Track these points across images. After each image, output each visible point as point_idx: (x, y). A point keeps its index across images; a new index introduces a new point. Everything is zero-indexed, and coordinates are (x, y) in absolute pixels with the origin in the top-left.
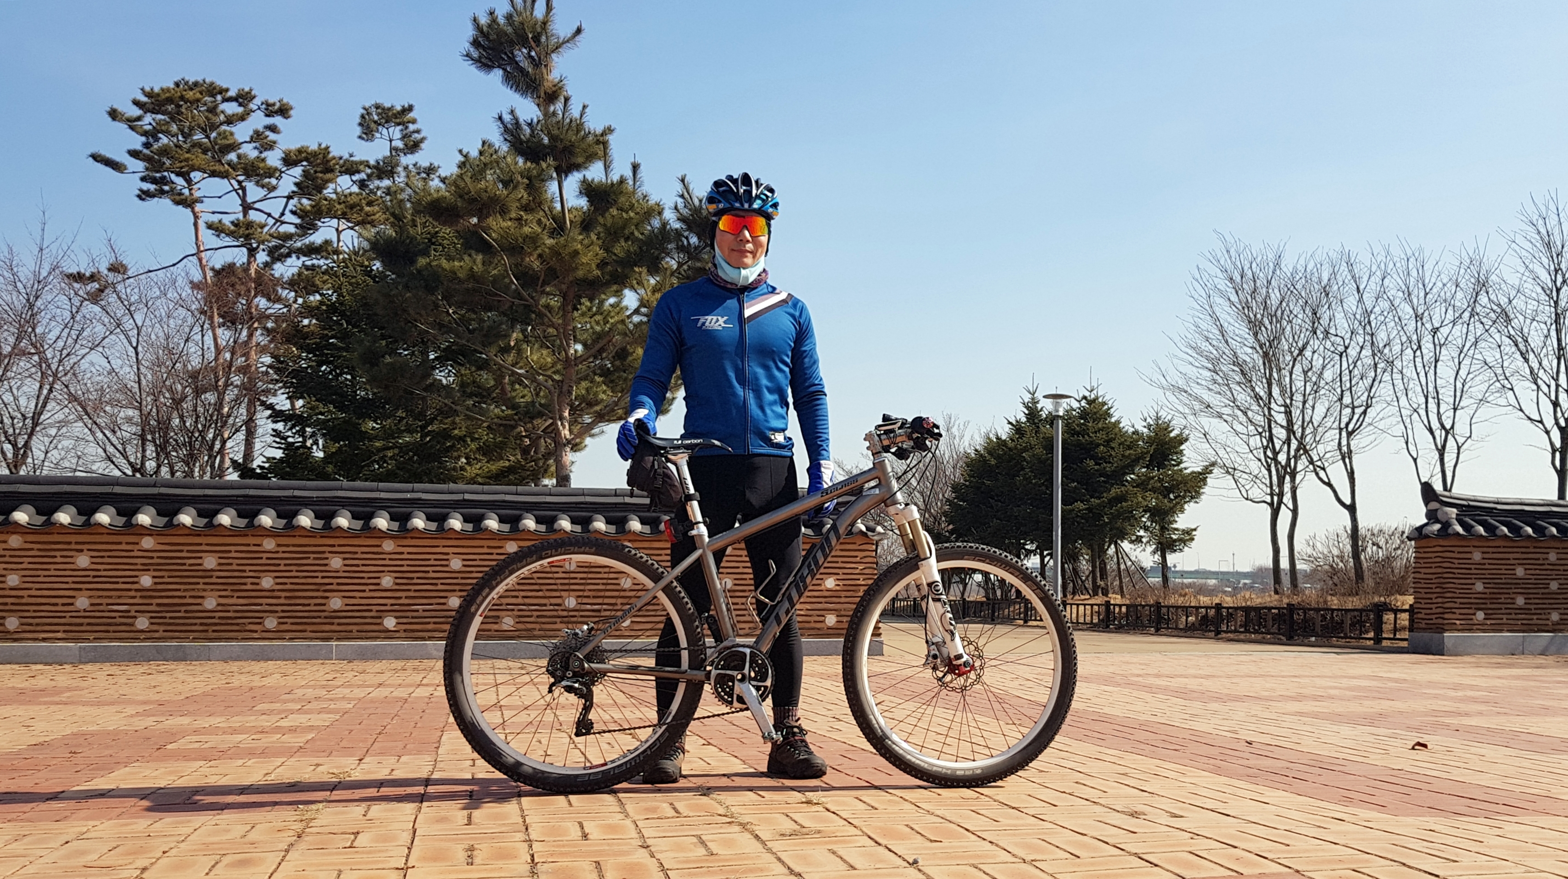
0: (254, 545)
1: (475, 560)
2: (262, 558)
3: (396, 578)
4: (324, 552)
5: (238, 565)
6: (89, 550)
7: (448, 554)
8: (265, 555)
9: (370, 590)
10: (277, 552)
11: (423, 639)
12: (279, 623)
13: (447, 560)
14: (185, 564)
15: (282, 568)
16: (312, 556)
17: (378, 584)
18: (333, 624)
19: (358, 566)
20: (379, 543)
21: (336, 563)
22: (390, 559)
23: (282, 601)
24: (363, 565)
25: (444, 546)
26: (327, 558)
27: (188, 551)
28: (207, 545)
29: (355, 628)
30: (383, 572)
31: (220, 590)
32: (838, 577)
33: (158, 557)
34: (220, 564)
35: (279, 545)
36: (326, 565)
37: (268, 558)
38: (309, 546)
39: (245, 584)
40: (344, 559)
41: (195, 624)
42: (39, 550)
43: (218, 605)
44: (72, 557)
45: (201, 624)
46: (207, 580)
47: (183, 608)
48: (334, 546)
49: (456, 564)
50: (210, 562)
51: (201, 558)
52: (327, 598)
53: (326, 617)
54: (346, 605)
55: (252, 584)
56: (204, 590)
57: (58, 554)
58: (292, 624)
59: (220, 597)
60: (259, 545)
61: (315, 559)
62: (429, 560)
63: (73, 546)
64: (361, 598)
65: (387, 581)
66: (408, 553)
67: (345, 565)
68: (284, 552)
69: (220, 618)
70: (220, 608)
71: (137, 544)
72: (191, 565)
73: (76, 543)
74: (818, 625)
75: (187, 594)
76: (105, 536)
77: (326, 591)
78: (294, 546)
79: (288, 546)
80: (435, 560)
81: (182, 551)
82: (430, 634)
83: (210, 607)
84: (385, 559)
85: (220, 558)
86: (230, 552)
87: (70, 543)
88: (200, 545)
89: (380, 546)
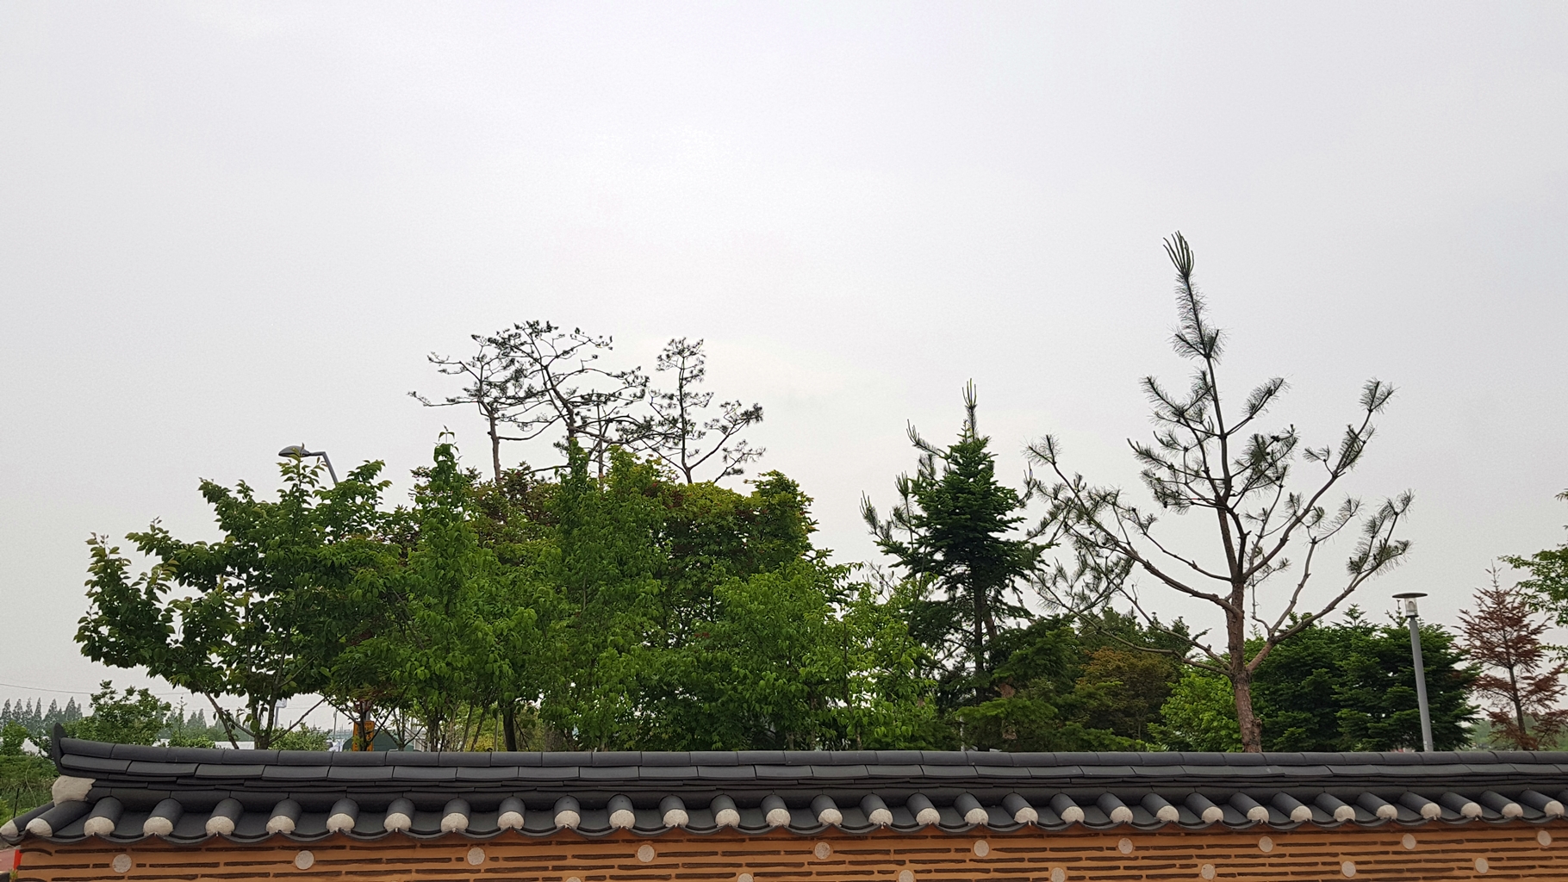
0: (1108, 849)
1: (1371, 862)
2: (1118, 868)
4: (1190, 857)
6: (911, 861)
7: (1336, 855)
8: (1122, 864)
10: (1136, 858)
13: (1338, 863)
16: (1178, 862)
20: (1254, 842)
21: (1207, 871)
22: (1271, 865)
25: (1332, 844)
26: (1196, 866)
27: (1030, 860)
28: (1052, 850)
33: (996, 870)
35: (1138, 848)
37: (1126, 868)
40: (1217, 866)
42: (851, 863)
44: (892, 872)
48: (1201, 847)
49: (1349, 869)
51: (1046, 869)
57: (875, 868)
60: (1114, 849)
61: (1182, 866)
62: (1316, 864)
63: (892, 857)
66: (1291, 855)
67: (1219, 875)
68: (1143, 858)
71: (969, 850)
73: (896, 852)
76: (929, 840)
78: (1155, 848)
79: (1147, 848)
80: (1324, 864)
84: (1264, 865)
85: (1069, 868)
86: (1080, 859)
87: (887, 852)
88: (1044, 850)
89: (1256, 846)
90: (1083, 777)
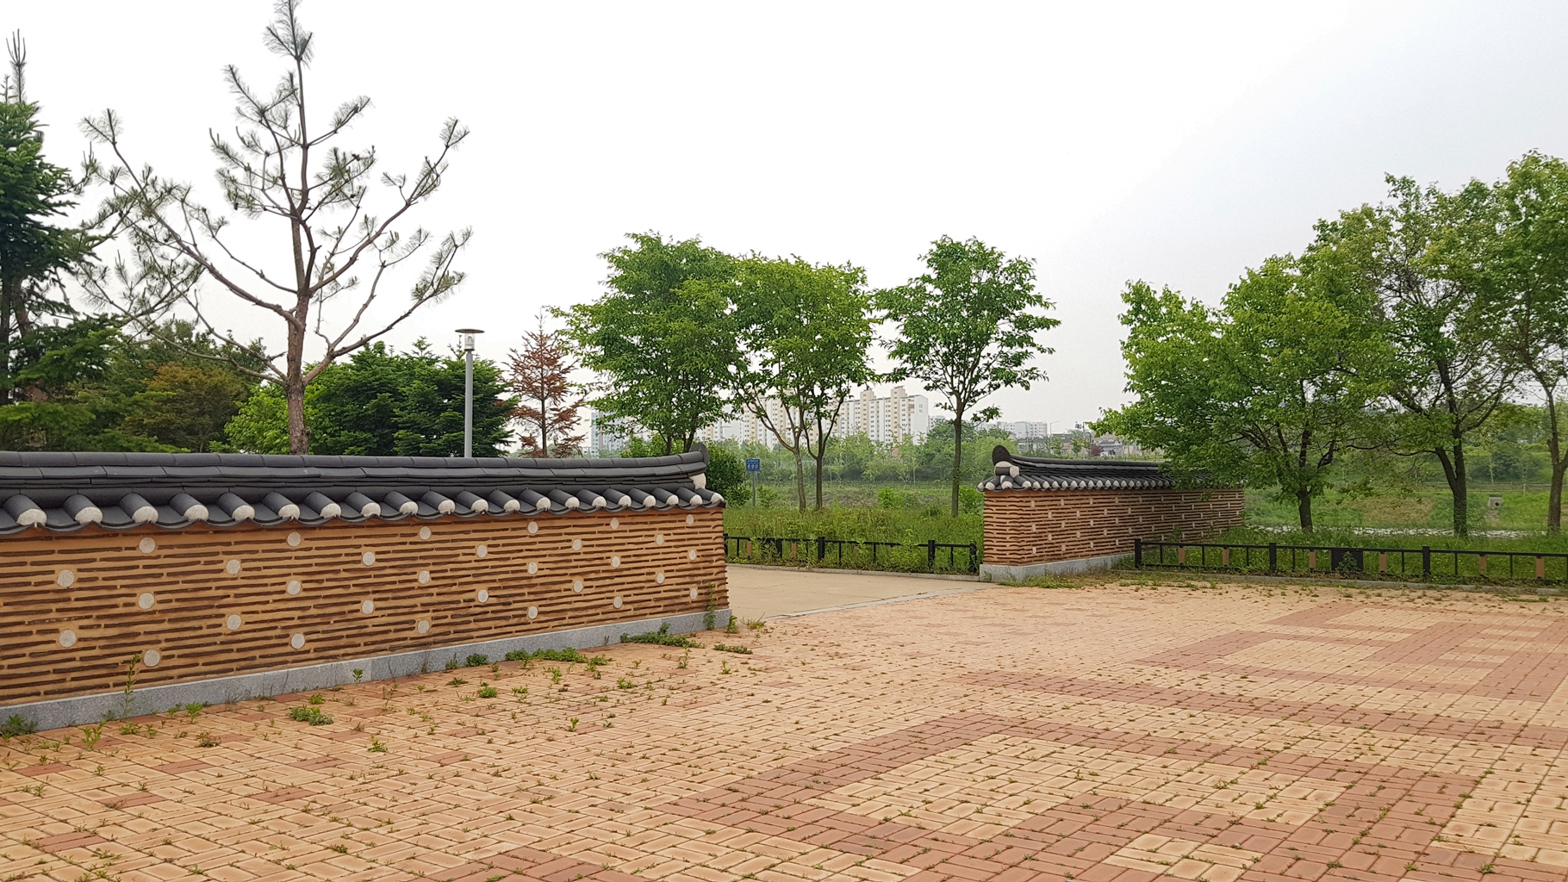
0: (127, 549)
1: (389, 552)
2: (138, 567)
3: (304, 582)
4: (217, 553)
5: (105, 579)
7: (360, 546)
8: (141, 563)
9: (275, 601)
10: (158, 557)
11: (334, 657)
12: (165, 658)
13: (360, 554)
14: (29, 584)
15: (165, 579)
16: (203, 559)
17: (283, 592)
18: (231, 651)
19: (259, 569)
20: (283, 538)
21: (233, 566)
22: (296, 558)
23: (166, 626)
24: (265, 568)
25: (356, 537)
26: (222, 562)
27: (33, 564)
28: (61, 552)
29: (257, 653)
30: (289, 575)
31: (81, 618)
32: (698, 548)
34: (80, 580)
35: (161, 547)
36: (221, 571)
37: (145, 567)
38: (199, 545)
39: (116, 606)
40: (243, 561)
41: (48, 672)
43: (80, 640)
45: (55, 671)
46: (61, 605)
47: (27, 651)
48: (229, 544)
49: (369, 558)
50: (66, 577)
51: (52, 572)
52: (223, 616)
53: (222, 643)
54: (247, 623)
55: (126, 605)
56: (59, 620)
58: (180, 656)
59: (81, 628)
60: (134, 549)
61: (207, 563)
62: (340, 555)
64: (264, 612)
65: (294, 587)
66: (317, 549)
67: (244, 569)
68: (166, 557)
69: (82, 659)
70: (82, 645)
72: (37, 584)
75: (34, 628)
77: (218, 605)
78: (180, 546)
79: (171, 547)
80: (347, 555)
81: (23, 564)
82: (342, 651)
83: (67, 645)
84: (290, 558)
85: (79, 570)
86: (94, 560)
88: (52, 552)
89: (285, 541)
90: (106, 477)
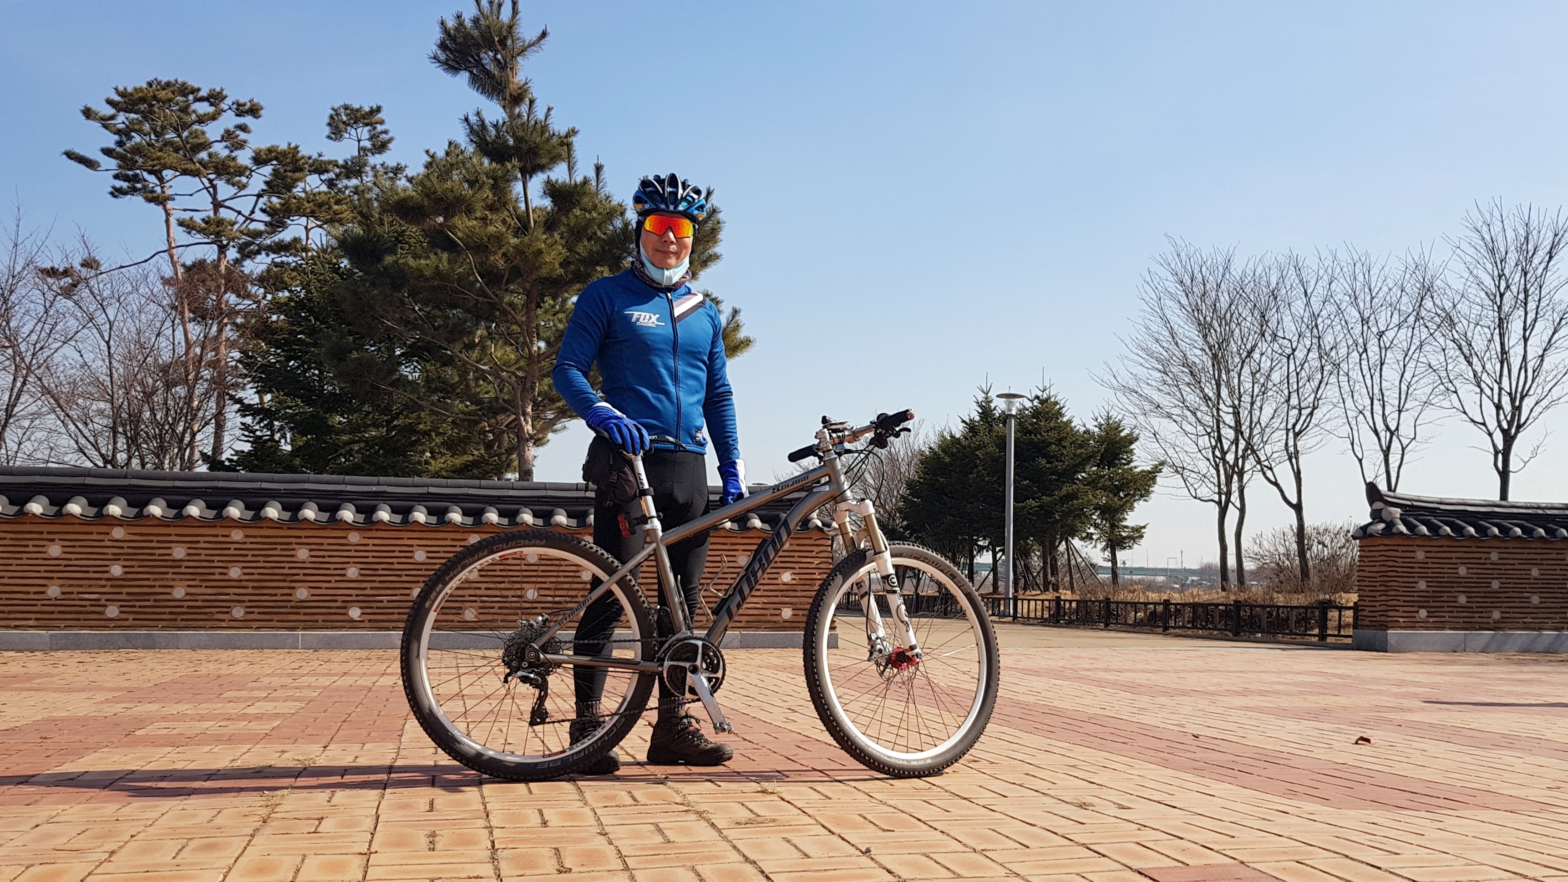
0: (223, 536)
1: (439, 552)
2: (230, 549)
3: (361, 569)
4: (291, 543)
5: (206, 555)
6: (60, 540)
7: (412, 546)
8: (233, 546)
9: (336, 581)
10: (245, 543)
11: (388, 629)
12: (247, 613)
13: (412, 552)
14: (154, 554)
15: (250, 558)
16: (280, 547)
17: (344, 575)
18: (299, 614)
19: (324, 557)
20: (344, 535)
21: (303, 554)
22: (356, 551)
23: (250, 591)
24: (329, 556)
25: (409, 539)
26: (294, 550)
27: (158, 542)
28: (177, 535)
29: (320, 618)
30: (349, 563)
31: (189, 580)
32: (794, 571)
33: (128, 547)
34: (189, 554)
35: (246, 536)
36: (293, 556)
37: (235, 549)
38: (277, 537)
39: (213, 574)
40: (311, 550)
41: (165, 613)
42: (11, 539)
43: (187, 594)
44: (44, 546)
45: (170, 613)
46: (176, 570)
47: (152, 598)
48: (300, 537)
49: (420, 556)
50: (179, 552)
51: (170, 548)
52: (294, 588)
53: (292, 607)
54: (312, 595)
55: (220, 574)
56: (173, 580)
57: (31, 543)
58: (259, 613)
59: (189, 586)
60: (227, 536)
61: (282, 549)
62: (394, 551)
63: (45, 536)
64: (327, 588)
65: (352, 572)
66: (374, 545)
67: (311, 556)
68: (251, 543)
69: (188, 607)
70: (188, 598)
71: (108, 534)
72: (159, 555)
73: (48, 533)
74: (775, 618)
75: (157, 583)
76: (76, 526)
77: (293, 581)
78: (261, 537)
79: (255, 537)
80: (400, 551)
81: (151, 541)
82: (394, 624)
83: (178, 596)
84: (350, 551)
85: (189, 548)
86: (199, 542)
87: (42, 533)
88: (170, 535)
89: (346, 538)
